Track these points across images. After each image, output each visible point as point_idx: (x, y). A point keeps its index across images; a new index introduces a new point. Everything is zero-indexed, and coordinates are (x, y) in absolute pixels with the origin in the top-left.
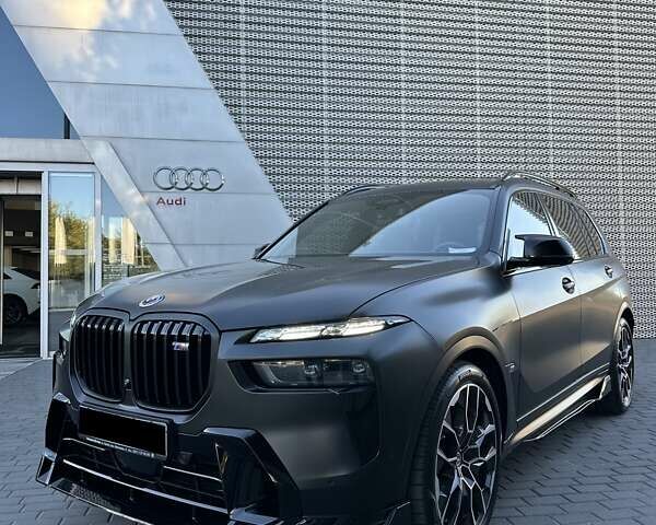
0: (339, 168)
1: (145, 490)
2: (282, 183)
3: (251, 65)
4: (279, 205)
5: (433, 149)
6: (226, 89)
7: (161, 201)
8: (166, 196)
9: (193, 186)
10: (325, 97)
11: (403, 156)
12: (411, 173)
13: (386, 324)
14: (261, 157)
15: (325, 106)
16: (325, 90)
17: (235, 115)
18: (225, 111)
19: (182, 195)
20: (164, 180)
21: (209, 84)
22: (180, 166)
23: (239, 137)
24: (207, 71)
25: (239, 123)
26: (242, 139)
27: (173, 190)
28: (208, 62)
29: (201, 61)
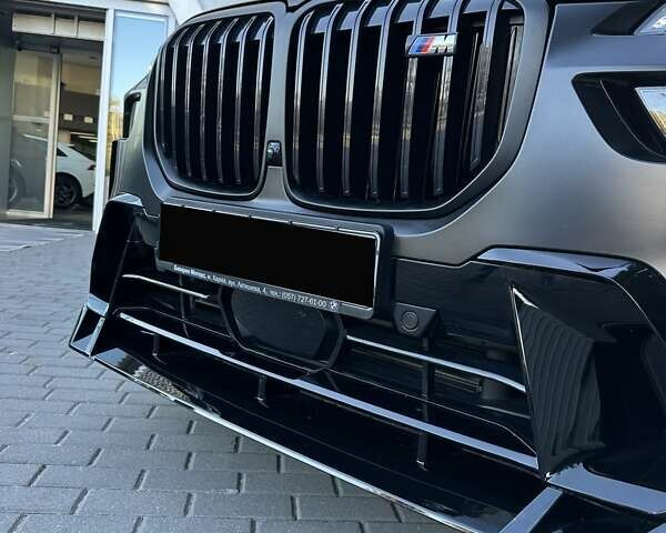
1: (298, 383)
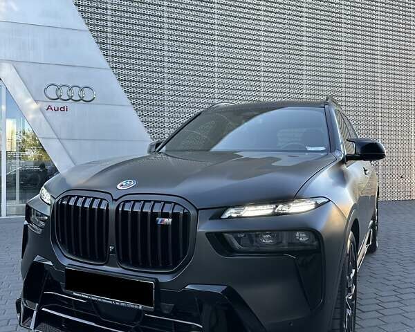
0: (175, 90)
2: (137, 99)
3: (115, 16)
4: (135, 114)
5: (235, 81)
6: (97, 31)
7: (49, 108)
8: (53, 105)
9: (73, 98)
10: (165, 42)
11: (216, 85)
12: (221, 96)
13: (316, 203)
14: (122, 80)
15: (166, 48)
16: (165, 37)
17: (104, 49)
18: (96, 47)
19: (65, 104)
20: (52, 92)
21: (86, 28)
22: (63, 83)
23: (107, 65)
24: (84, 18)
25: (106, 55)
26: (109, 68)
27: (59, 100)
28: (85, 12)
29: (80, 11)
